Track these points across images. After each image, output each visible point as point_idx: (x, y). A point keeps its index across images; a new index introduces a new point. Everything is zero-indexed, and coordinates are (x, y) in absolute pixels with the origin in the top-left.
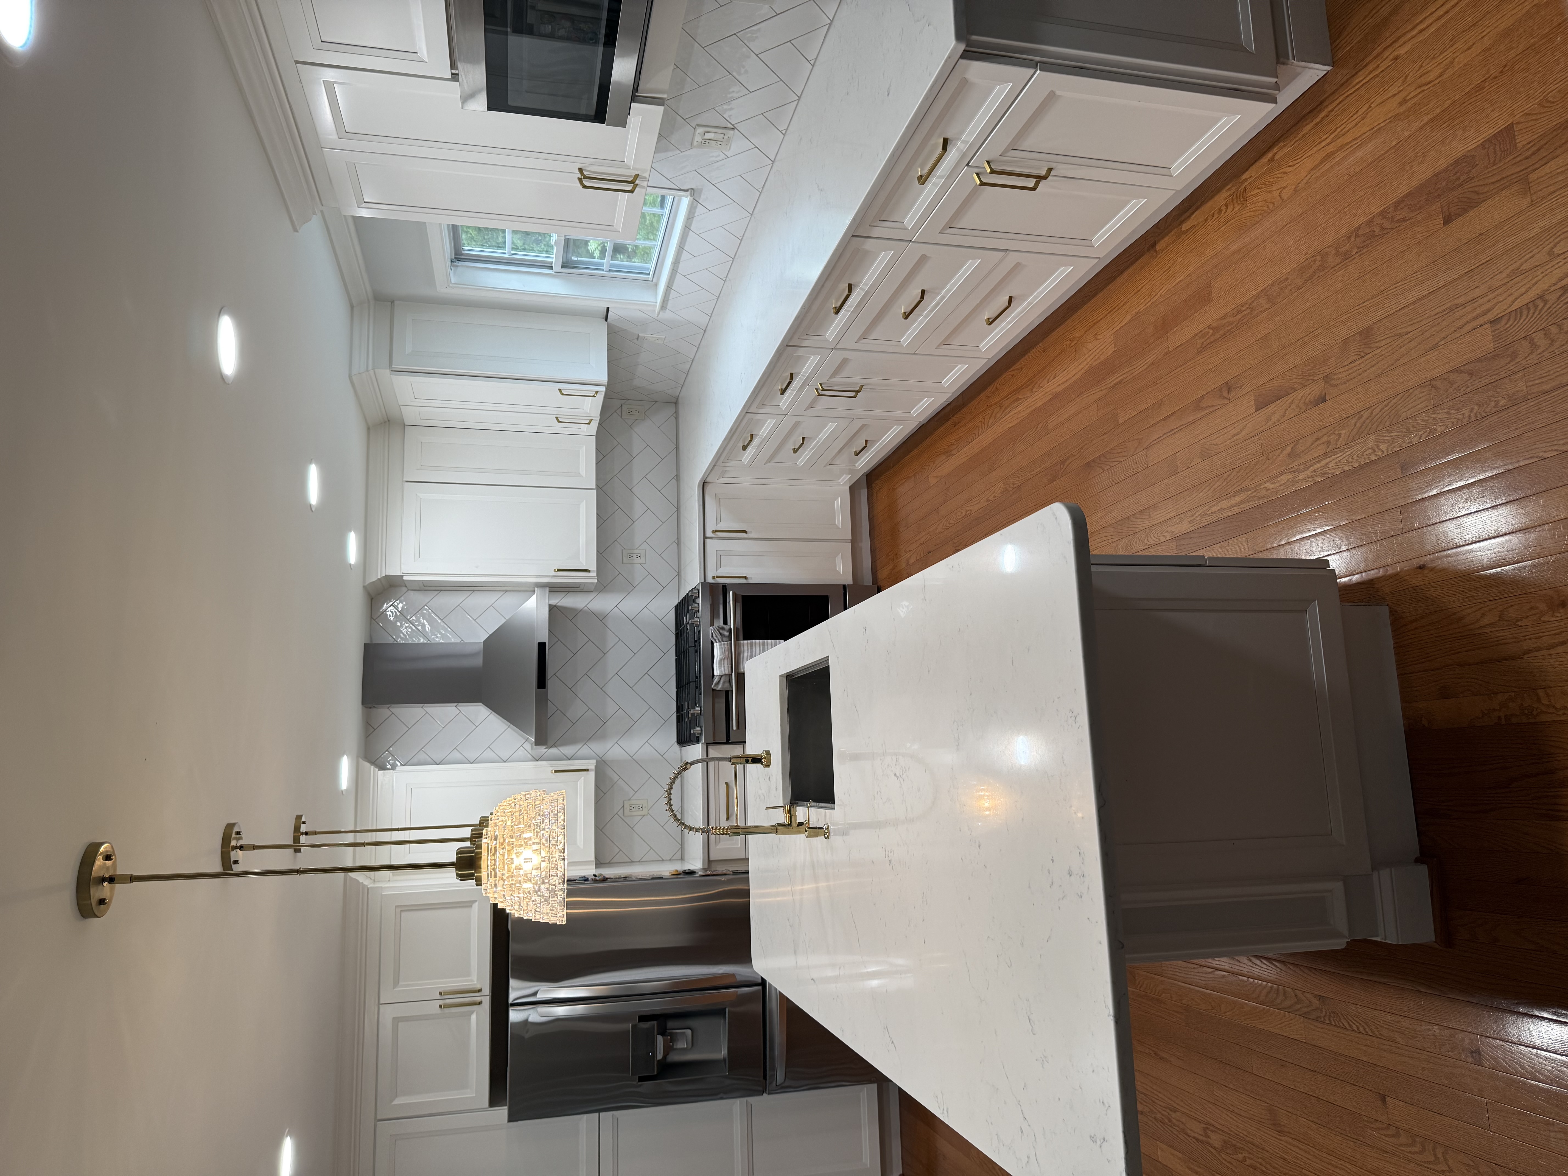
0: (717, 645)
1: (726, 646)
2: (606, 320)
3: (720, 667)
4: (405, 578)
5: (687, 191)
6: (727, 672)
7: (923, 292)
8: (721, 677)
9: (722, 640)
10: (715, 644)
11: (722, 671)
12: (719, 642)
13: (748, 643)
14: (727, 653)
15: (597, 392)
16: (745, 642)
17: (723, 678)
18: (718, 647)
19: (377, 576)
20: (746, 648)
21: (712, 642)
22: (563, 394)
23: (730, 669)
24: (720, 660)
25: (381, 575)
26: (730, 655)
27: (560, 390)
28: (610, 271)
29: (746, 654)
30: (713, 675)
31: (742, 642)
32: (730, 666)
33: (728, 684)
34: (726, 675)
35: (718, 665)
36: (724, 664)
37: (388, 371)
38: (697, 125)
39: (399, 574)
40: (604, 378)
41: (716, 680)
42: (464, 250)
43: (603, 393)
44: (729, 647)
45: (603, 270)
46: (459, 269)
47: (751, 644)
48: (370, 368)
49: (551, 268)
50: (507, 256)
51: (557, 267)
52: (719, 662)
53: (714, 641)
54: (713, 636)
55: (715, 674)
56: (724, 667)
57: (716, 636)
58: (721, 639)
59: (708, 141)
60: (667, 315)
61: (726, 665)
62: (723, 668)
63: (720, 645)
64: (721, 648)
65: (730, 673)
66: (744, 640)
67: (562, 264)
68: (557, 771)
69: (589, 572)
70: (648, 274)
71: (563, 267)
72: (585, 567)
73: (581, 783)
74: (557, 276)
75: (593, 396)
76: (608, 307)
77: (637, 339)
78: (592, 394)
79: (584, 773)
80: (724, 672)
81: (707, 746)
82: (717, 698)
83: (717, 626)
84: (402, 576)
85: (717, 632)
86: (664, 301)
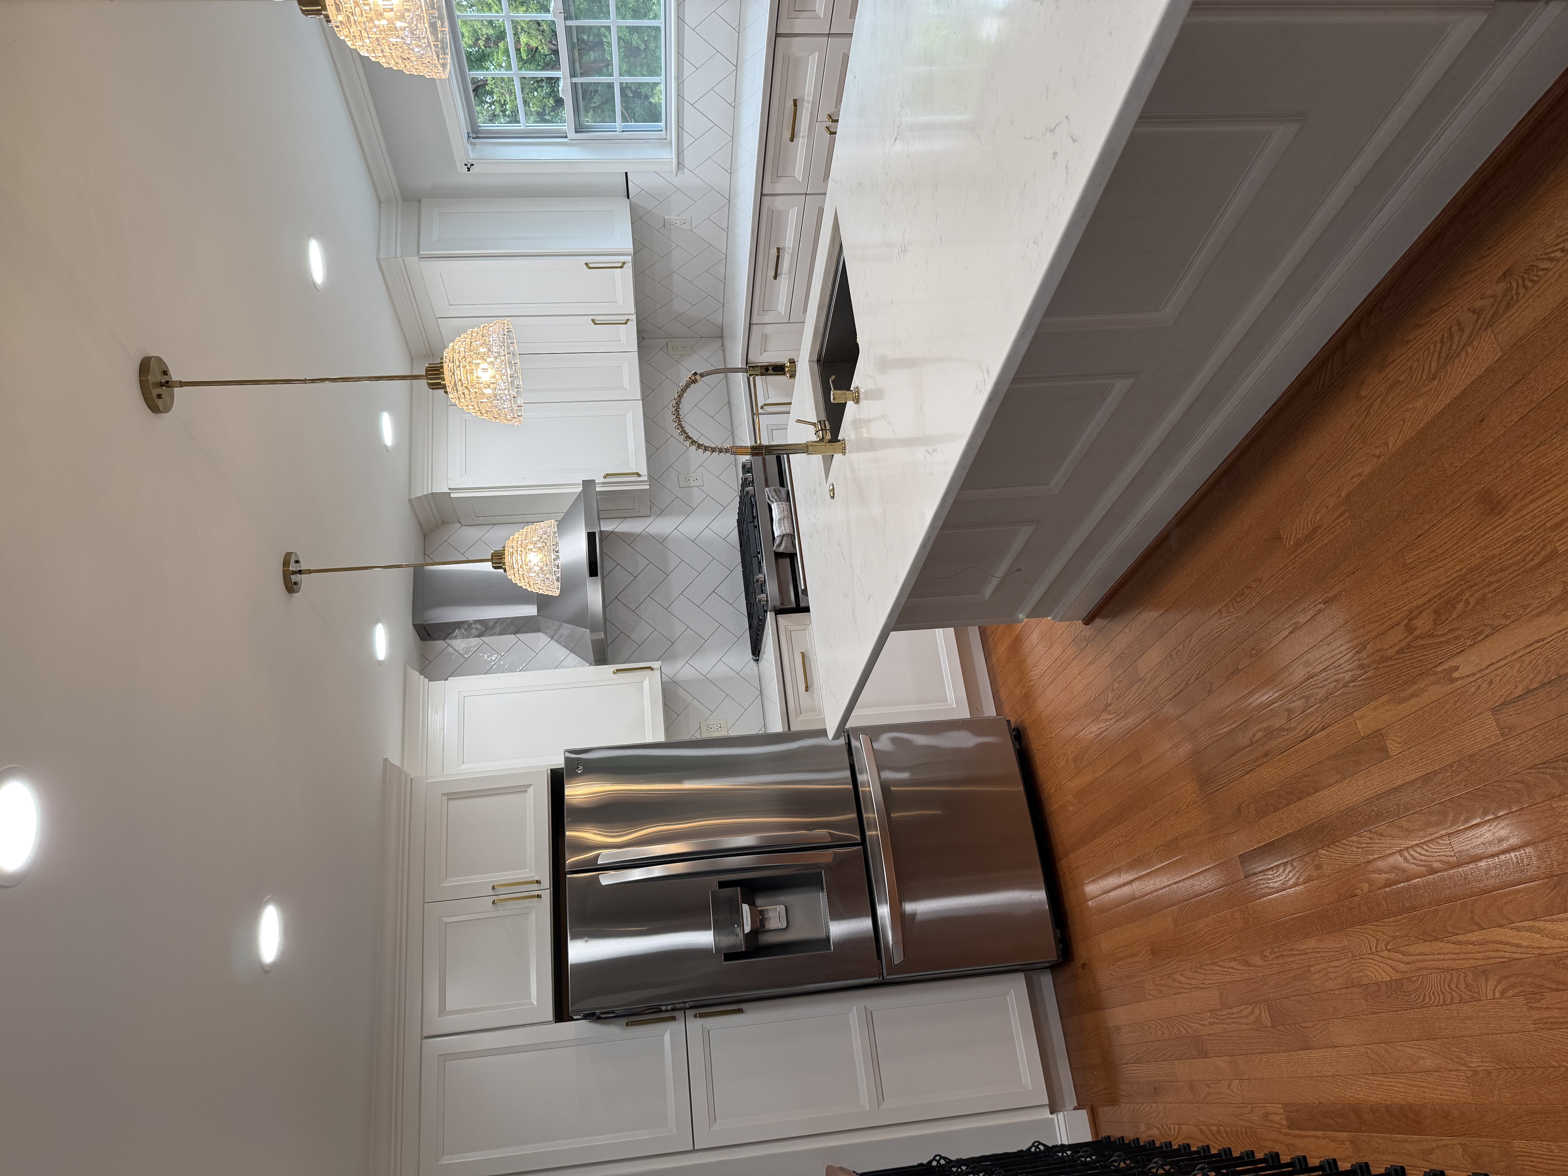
0: (774, 506)
1: (784, 506)
2: (628, 198)
3: (780, 527)
4: (452, 495)
6: (788, 532)
8: (782, 537)
9: (780, 500)
10: (772, 506)
11: (782, 531)
12: (776, 501)
14: (786, 513)
15: (624, 263)
17: (784, 539)
18: (776, 507)
19: (423, 492)
21: (769, 504)
22: (590, 268)
23: (787, 528)
24: (780, 520)
25: (427, 491)
26: (790, 515)
27: (586, 264)
28: (623, 131)
30: (774, 538)
32: (791, 526)
33: (791, 545)
34: (788, 535)
35: (777, 525)
36: (784, 523)
37: (416, 258)
39: (447, 490)
40: (629, 246)
41: (777, 541)
42: (479, 126)
43: (630, 264)
44: (789, 508)
45: (616, 131)
46: (477, 147)
48: (398, 255)
49: (566, 137)
50: (522, 128)
51: (572, 134)
52: (778, 522)
53: (770, 503)
54: (769, 499)
55: (776, 535)
56: (784, 526)
57: (773, 497)
58: (778, 499)
60: (686, 179)
61: (786, 525)
62: (783, 528)
63: (778, 505)
64: (779, 508)
65: (792, 533)
67: (575, 129)
68: (618, 671)
69: (639, 475)
70: (662, 131)
71: (576, 132)
72: (635, 471)
73: (646, 683)
74: (572, 144)
75: (621, 267)
76: (626, 173)
77: (664, 226)
78: (620, 265)
79: (649, 672)
80: (784, 532)
81: (776, 614)
82: (780, 560)
83: (772, 488)
84: (449, 493)
85: (773, 493)
86: (680, 153)
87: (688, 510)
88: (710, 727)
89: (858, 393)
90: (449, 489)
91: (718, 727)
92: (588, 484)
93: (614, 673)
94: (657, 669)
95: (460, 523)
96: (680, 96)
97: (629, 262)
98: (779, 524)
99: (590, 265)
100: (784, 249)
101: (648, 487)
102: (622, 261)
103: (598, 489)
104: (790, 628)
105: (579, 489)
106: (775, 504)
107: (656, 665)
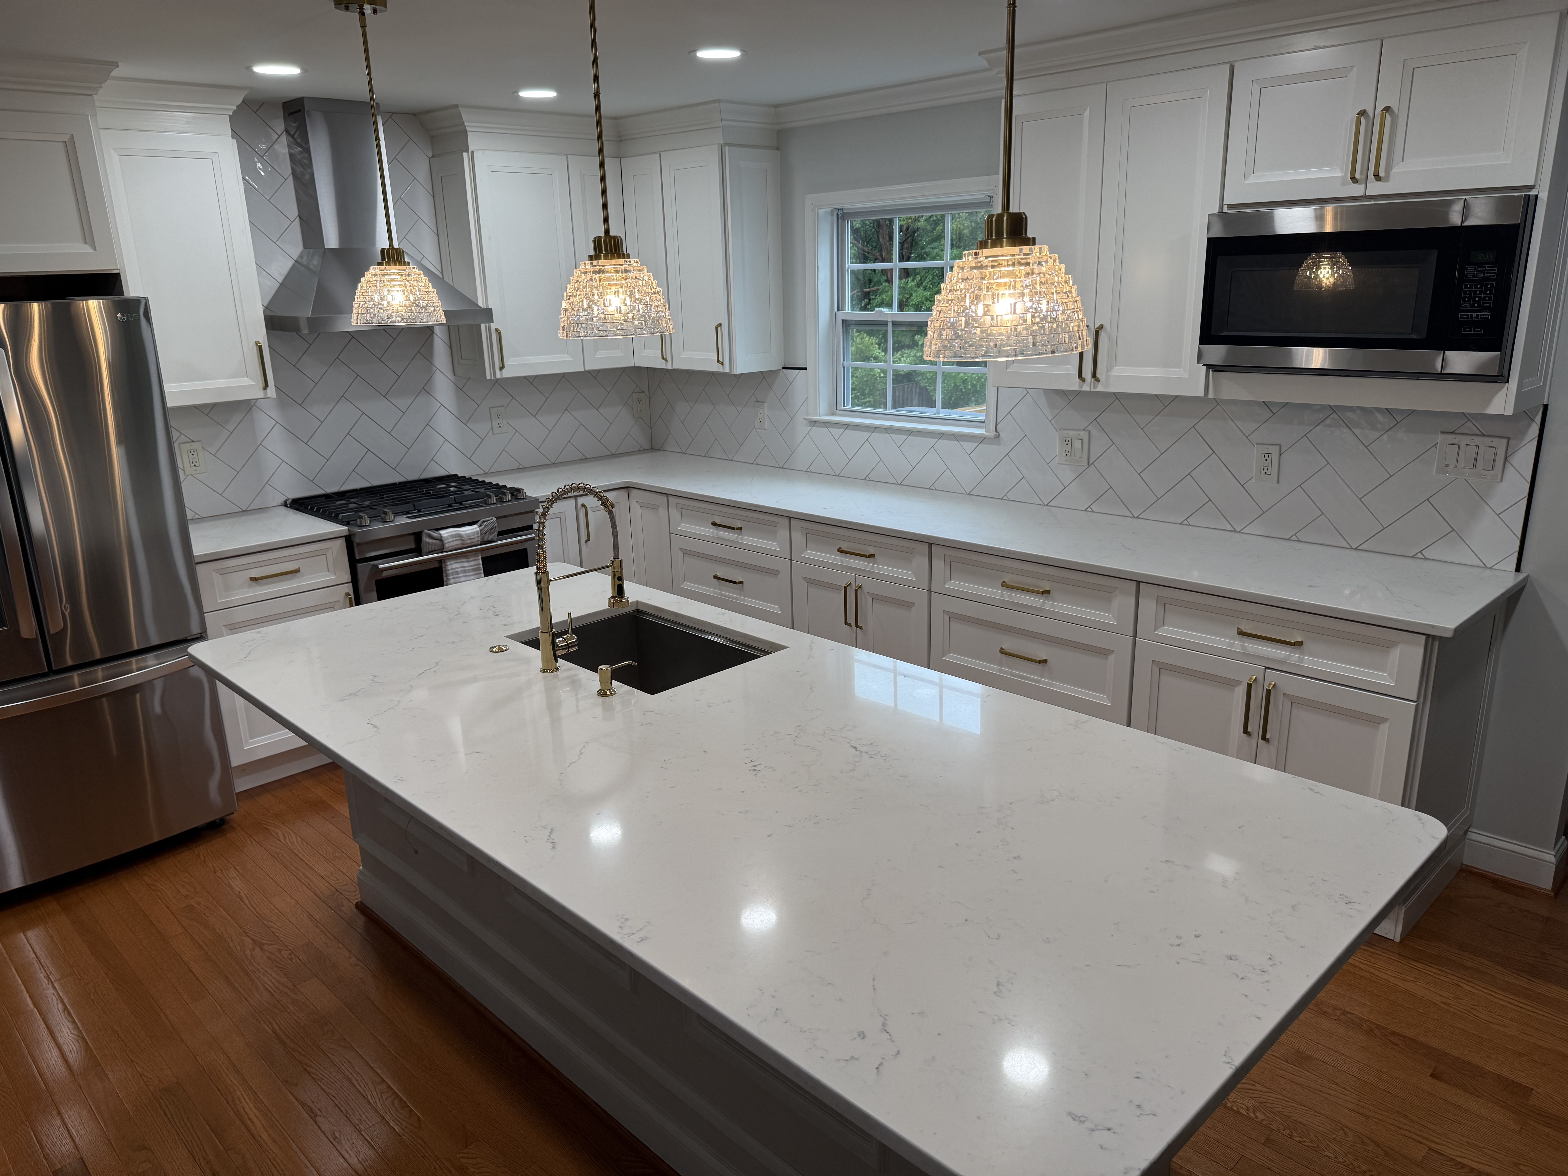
0: (475, 528)
1: (477, 539)
2: (783, 368)
3: (452, 536)
4: (465, 154)
5: (996, 431)
6: (447, 546)
7: (1045, 661)
8: (441, 539)
9: (482, 533)
10: (475, 526)
11: (447, 539)
12: (481, 530)
13: (479, 564)
14: (468, 542)
15: (722, 364)
16: (481, 562)
17: (438, 542)
18: (475, 530)
19: (468, 122)
20: (473, 563)
21: (478, 521)
22: (717, 328)
23: (450, 548)
24: (460, 535)
25: (468, 126)
26: (466, 546)
27: (720, 325)
28: (844, 368)
29: (466, 564)
30: (438, 529)
31: (480, 558)
32: (453, 548)
34: (443, 545)
35: (454, 533)
36: (456, 540)
37: (721, 144)
38: (1090, 431)
39: (471, 148)
40: (739, 370)
41: (434, 534)
43: (721, 370)
44: (474, 544)
45: (844, 361)
46: (829, 217)
47: (478, 569)
48: (725, 122)
49: (838, 310)
50: (847, 265)
51: (841, 316)
53: (479, 523)
54: (484, 522)
55: (442, 532)
56: (453, 541)
57: (486, 526)
59: (1069, 444)
60: (801, 428)
61: (455, 543)
62: (451, 540)
63: (477, 532)
64: (473, 533)
65: (445, 550)
66: (483, 559)
67: (846, 320)
68: (260, 348)
69: (502, 368)
70: (844, 406)
71: (843, 320)
72: (506, 364)
73: (246, 381)
74: (833, 317)
75: (718, 361)
76: (805, 369)
77: (758, 401)
78: (721, 360)
79: (261, 384)
80: (446, 541)
81: (345, 536)
82: (412, 537)
83: (496, 525)
84: (467, 151)
85: (490, 527)
86: (826, 424)
87: (465, 419)
88: (195, 454)
89: (609, 695)
90: (472, 152)
91: (195, 463)
92: (488, 314)
93: (257, 343)
94: (266, 394)
95: (433, 157)
96: (875, 429)
97: (723, 369)
98: (455, 534)
99: (719, 329)
100: (741, 534)
101: (488, 377)
102: (725, 363)
103: (483, 326)
104: (329, 554)
105: (481, 303)
106: (478, 529)
107: (271, 392)
